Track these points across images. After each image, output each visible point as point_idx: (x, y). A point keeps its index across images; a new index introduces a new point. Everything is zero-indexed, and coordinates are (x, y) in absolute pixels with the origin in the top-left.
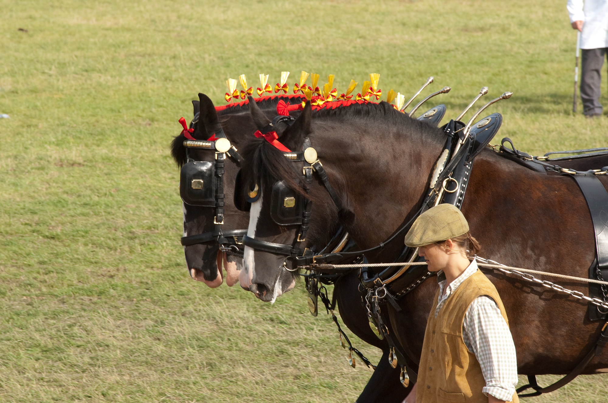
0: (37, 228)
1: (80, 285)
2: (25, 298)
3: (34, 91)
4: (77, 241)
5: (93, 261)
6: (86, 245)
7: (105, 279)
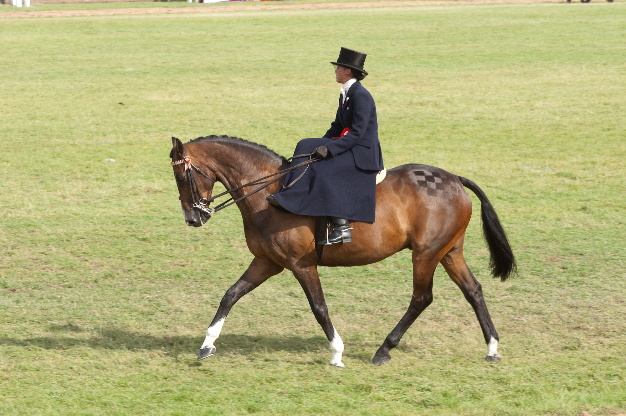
0: (134, 234)
1: (163, 271)
2: (127, 279)
3: (130, 144)
4: (160, 242)
5: (171, 255)
6: (166, 245)
7: (179, 267)
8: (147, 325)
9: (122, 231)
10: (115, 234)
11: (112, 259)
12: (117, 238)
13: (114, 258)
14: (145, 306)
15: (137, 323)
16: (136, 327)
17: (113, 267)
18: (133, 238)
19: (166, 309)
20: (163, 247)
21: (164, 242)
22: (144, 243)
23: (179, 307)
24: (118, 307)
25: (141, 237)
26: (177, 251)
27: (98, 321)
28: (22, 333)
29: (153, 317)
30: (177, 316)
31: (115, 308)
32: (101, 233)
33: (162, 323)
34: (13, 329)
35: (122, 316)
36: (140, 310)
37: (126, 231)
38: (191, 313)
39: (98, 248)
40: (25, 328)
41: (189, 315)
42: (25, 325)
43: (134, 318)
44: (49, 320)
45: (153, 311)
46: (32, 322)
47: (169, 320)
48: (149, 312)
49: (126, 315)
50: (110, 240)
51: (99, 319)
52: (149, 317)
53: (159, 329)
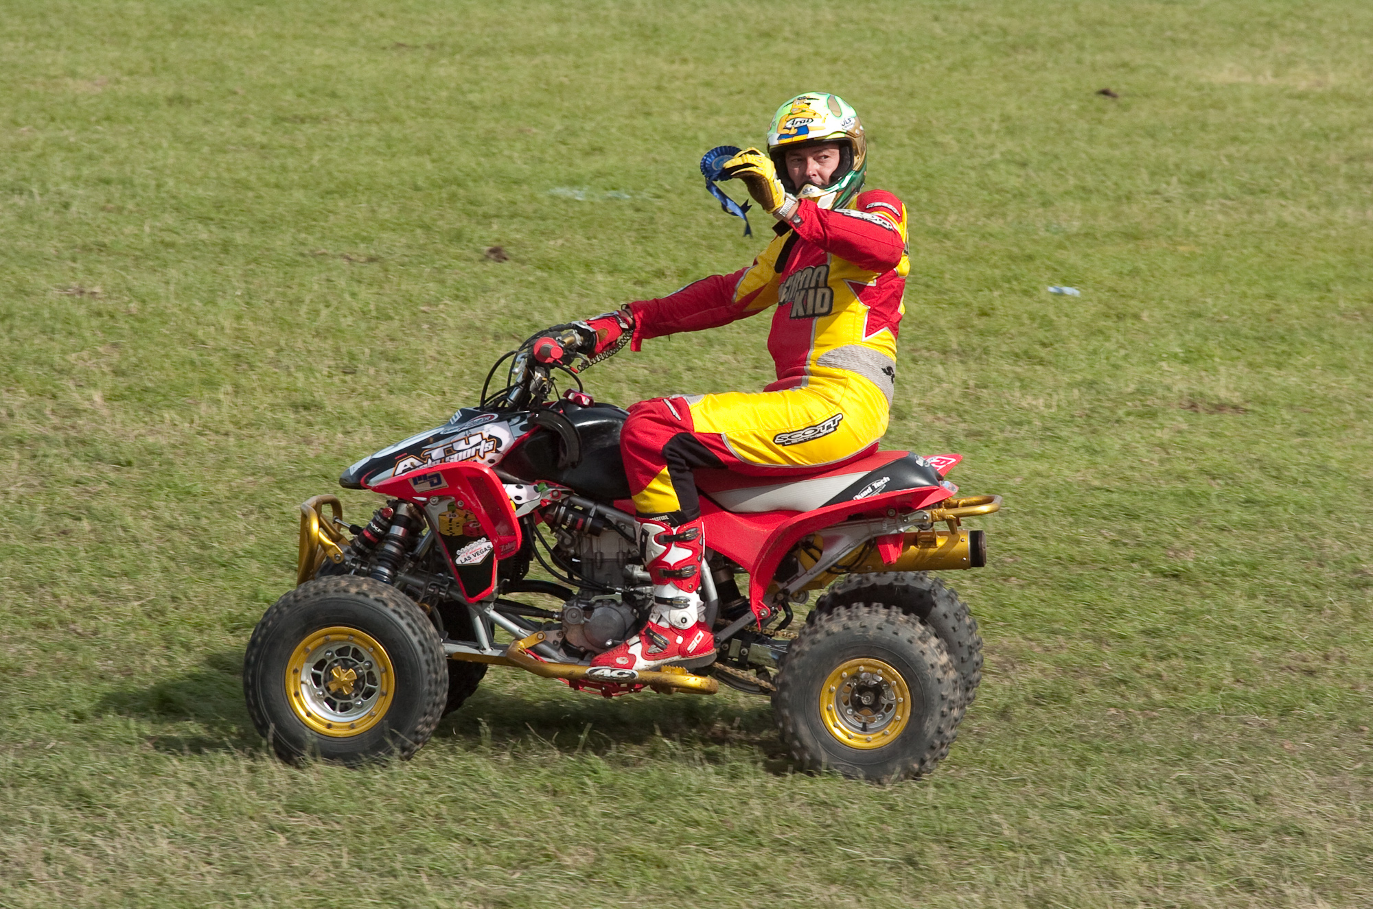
0: (1140, 552)
1: (1239, 689)
2: (1113, 711)
3: (1132, 235)
4: (1232, 585)
5: (1269, 634)
6: (1252, 596)
7: (1296, 677)
8: (1179, 877)
9: (1098, 541)
10: (1075, 551)
11: (1061, 638)
12: (1082, 564)
13: (1068, 636)
14: (1175, 809)
15: (1143, 869)
16: (1140, 881)
17: (1064, 667)
18: (1136, 566)
19: (1248, 825)
20: (1242, 605)
21: (1246, 585)
22: (1173, 585)
23: (1294, 817)
24: (1079, 808)
25: (1164, 567)
26: (1288, 621)
27: (1010, 854)
28: (746, 885)
29: (1200, 850)
30: (1289, 851)
31: (1071, 812)
32: (1024, 545)
33: (1234, 873)
34: (714, 869)
35: (1091, 839)
36: (1155, 823)
37: (1114, 543)
38: (1337, 841)
39: (1014, 599)
40: (756, 866)
41: (1330, 847)
42: (755, 857)
43: (1133, 850)
44: (840, 843)
45: (1204, 828)
46: (782, 846)
47: (1254, 861)
48: (1186, 832)
49: (1106, 836)
50: (1056, 570)
51: (1012, 848)
52: (1189, 848)
53: (1220, 892)
